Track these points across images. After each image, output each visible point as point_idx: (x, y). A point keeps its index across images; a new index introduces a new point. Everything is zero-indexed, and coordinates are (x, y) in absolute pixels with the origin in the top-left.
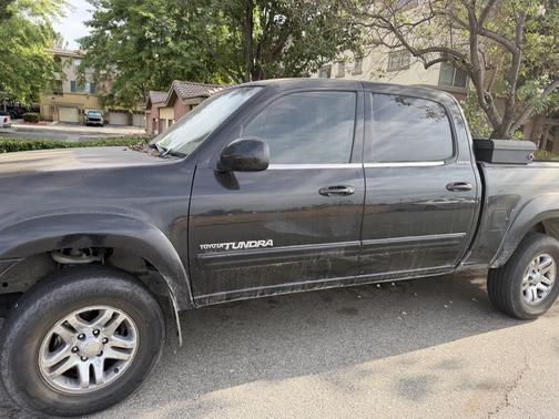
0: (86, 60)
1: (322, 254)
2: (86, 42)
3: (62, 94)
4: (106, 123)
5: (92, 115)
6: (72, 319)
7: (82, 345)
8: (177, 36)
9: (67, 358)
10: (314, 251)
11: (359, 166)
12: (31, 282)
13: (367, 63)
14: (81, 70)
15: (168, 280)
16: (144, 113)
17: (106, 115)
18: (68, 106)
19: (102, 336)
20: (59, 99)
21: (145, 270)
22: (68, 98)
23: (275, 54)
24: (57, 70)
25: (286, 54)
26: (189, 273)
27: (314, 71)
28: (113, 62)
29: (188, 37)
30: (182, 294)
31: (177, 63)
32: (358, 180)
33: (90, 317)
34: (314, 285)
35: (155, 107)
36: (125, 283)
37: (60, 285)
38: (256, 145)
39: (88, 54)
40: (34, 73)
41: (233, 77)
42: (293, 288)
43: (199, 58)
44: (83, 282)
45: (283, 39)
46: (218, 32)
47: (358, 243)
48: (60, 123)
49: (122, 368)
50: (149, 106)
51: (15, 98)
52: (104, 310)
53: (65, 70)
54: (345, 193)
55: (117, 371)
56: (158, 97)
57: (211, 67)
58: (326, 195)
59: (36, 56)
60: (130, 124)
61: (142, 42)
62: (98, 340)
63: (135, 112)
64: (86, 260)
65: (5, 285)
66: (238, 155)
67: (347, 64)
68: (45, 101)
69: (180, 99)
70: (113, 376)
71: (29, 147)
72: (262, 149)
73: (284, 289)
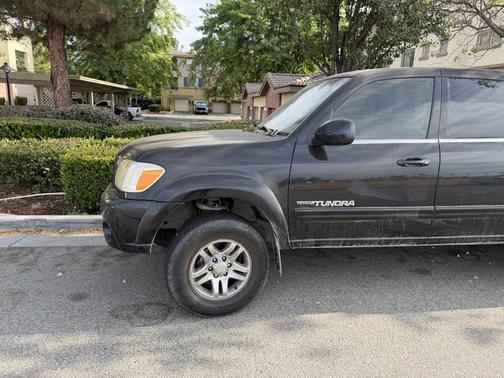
0: (197, 60)
1: (397, 215)
2: (197, 45)
3: (177, 88)
4: (210, 111)
5: (199, 105)
6: (210, 246)
7: (215, 266)
8: (270, 33)
9: (205, 274)
10: (390, 212)
11: (435, 141)
12: (181, 222)
13: (452, 45)
14: (192, 68)
15: (273, 225)
16: (240, 102)
17: (210, 105)
18: (181, 98)
19: (228, 261)
20: (175, 93)
21: (255, 219)
22: (182, 92)
23: (359, 44)
24: (175, 69)
25: (370, 42)
26: (288, 222)
27: (397, 56)
28: (217, 60)
29: (279, 33)
30: (283, 237)
31: (268, 57)
32: (434, 154)
33: (221, 247)
34: (389, 242)
35: (250, 96)
36: (245, 225)
37: (204, 222)
38: (344, 124)
39: (199, 54)
40: (158, 72)
41: (319, 66)
42: (371, 242)
43: (288, 51)
44: (219, 221)
45: (368, 28)
46: (307, 27)
47: (431, 208)
48: (176, 112)
49: (240, 287)
50: (245, 96)
51: (144, 93)
52: (230, 243)
53: (181, 69)
54: (421, 165)
55: (236, 288)
56: (253, 88)
57: (299, 58)
58: (404, 165)
59: (161, 59)
60: (229, 112)
61: (241, 41)
62: (225, 264)
63: (233, 102)
64: (218, 208)
65: (166, 223)
66: (329, 132)
67: (431, 48)
68: (165, 94)
69: (272, 88)
70: (234, 292)
71: (162, 131)
72: (349, 127)
73: (363, 242)
